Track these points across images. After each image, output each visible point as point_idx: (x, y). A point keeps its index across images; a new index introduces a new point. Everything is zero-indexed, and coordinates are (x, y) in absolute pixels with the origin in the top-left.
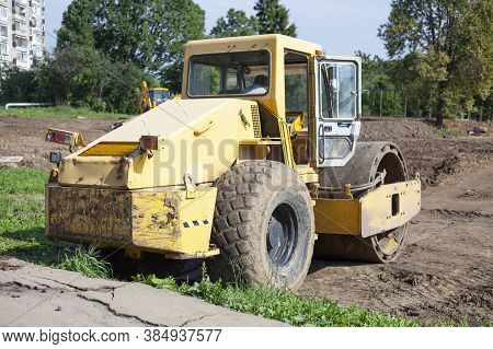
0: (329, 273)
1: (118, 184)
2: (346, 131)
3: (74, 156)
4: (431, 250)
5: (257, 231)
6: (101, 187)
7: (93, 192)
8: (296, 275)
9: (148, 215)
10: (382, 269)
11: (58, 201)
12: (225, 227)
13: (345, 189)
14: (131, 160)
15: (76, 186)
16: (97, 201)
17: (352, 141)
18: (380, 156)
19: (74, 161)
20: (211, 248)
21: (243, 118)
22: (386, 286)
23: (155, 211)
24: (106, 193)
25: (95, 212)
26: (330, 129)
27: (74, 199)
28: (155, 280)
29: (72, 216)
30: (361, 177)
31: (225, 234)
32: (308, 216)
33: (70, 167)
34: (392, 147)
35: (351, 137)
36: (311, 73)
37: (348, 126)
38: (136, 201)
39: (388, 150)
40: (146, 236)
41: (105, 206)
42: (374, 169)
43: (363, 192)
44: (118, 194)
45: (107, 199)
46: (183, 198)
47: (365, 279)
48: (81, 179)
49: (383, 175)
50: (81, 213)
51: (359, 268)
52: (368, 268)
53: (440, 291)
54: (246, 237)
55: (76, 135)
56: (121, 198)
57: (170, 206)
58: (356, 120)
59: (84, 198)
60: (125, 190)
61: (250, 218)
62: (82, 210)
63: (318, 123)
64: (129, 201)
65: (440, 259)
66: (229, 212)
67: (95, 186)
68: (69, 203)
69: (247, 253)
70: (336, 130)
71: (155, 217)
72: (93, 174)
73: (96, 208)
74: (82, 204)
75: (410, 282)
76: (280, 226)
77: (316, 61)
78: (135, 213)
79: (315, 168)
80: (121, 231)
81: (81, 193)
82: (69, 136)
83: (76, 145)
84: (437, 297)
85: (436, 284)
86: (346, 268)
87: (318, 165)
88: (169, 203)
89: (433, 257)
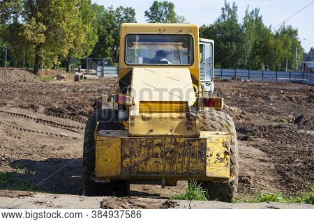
1: (190, 133)
6: (172, 136)
9: (215, 155)
11: (132, 148)
15: (147, 136)
16: (172, 146)
19: (143, 117)
23: (218, 151)
24: (182, 140)
25: (171, 155)
27: (149, 146)
29: (147, 159)
33: (140, 122)
38: (209, 145)
40: (213, 169)
41: (181, 150)
44: (194, 141)
45: (183, 145)
48: (151, 131)
50: (156, 157)
56: (196, 144)
57: (226, 147)
59: (159, 145)
62: (157, 154)
67: (167, 136)
68: (143, 150)
71: (218, 155)
72: (164, 127)
73: (171, 152)
74: (158, 150)
78: (208, 153)
80: (195, 167)
81: (156, 142)
88: (225, 145)
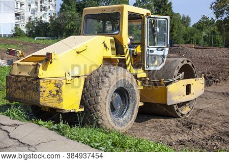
0: (153, 122)
1: (35, 76)
2: (161, 53)
3: (18, 62)
4: (208, 112)
5: (104, 100)
6: (27, 77)
7: (24, 79)
8: (127, 122)
9: (47, 91)
10: (179, 121)
11: (10, 83)
12: (89, 98)
13: (160, 81)
14: (41, 64)
15: (17, 76)
16: (25, 83)
17: (164, 58)
18: (181, 65)
19: (18, 64)
20: (80, 107)
21: (105, 45)
22: (178, 129)
23: (50, 89)
24: (29, 80)
25: (25, 89)
26: (152, 51)
27: (16, 82)
28: (40, 122)
29: (15, 90)
30: (170, 75)
31: (88, 101)
32: (135, 94)
33: (15, 67)
34: (188, 61)
35: (163, 56)
36: (143, 24)
37: (162, 50)
38: (42, 84)
39: (185, 62)
40: (46, 100)
42: (176, 72)
43: (171, 83)
44: (34, 80)
45: (30, 83)
46: (65, 83)
47: (169, 126)
48: (20, 73)
49: (182, 75)
50: (19, 89)
51: (168, 120)
52: (172, 120)
53: (204, 133)
54: (98, 103)
55: (20, 52)
56: (35, 82)
57: (58, 87)
58: (166, 47)
59: (20, 82)
60: (37, 78)
61: (101, 93)
62: (19, 87)
63: (146, 48)
64: (38, 84)
65: (211, 117)
66: (91, 91)
67: (25, 76)
68: (14, 84)
69: (99, 111)
70: (156, 52)
71: (50, 92)
72: (25, 70)
73: (25, 87)
74: (19, 85)
75: (190, 128)
76: (120, 98)
77: (146, 18)
78: (41, 89)
79: (144, 70)
80: (35, 98)
81: (19, 79)
82: (16, 52)
83: (20, 57)
84: (201, 136)
85: (203, 130)
86: (162, 120)
87: (146, 69)
88: (57, 85)
89: (208, 116)
